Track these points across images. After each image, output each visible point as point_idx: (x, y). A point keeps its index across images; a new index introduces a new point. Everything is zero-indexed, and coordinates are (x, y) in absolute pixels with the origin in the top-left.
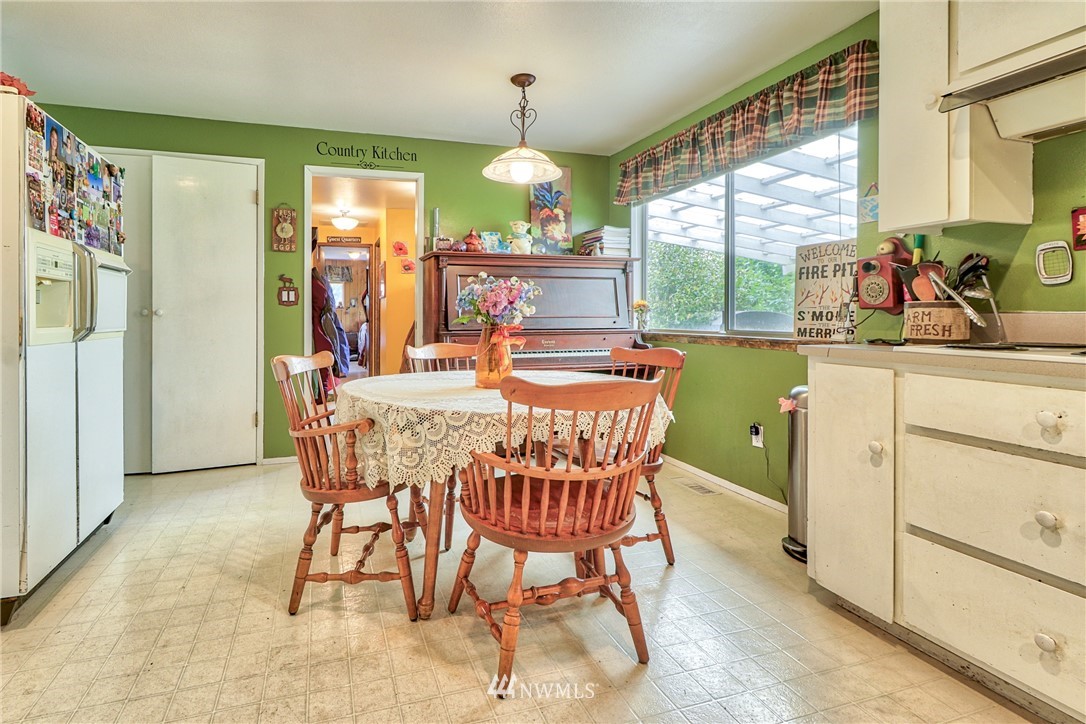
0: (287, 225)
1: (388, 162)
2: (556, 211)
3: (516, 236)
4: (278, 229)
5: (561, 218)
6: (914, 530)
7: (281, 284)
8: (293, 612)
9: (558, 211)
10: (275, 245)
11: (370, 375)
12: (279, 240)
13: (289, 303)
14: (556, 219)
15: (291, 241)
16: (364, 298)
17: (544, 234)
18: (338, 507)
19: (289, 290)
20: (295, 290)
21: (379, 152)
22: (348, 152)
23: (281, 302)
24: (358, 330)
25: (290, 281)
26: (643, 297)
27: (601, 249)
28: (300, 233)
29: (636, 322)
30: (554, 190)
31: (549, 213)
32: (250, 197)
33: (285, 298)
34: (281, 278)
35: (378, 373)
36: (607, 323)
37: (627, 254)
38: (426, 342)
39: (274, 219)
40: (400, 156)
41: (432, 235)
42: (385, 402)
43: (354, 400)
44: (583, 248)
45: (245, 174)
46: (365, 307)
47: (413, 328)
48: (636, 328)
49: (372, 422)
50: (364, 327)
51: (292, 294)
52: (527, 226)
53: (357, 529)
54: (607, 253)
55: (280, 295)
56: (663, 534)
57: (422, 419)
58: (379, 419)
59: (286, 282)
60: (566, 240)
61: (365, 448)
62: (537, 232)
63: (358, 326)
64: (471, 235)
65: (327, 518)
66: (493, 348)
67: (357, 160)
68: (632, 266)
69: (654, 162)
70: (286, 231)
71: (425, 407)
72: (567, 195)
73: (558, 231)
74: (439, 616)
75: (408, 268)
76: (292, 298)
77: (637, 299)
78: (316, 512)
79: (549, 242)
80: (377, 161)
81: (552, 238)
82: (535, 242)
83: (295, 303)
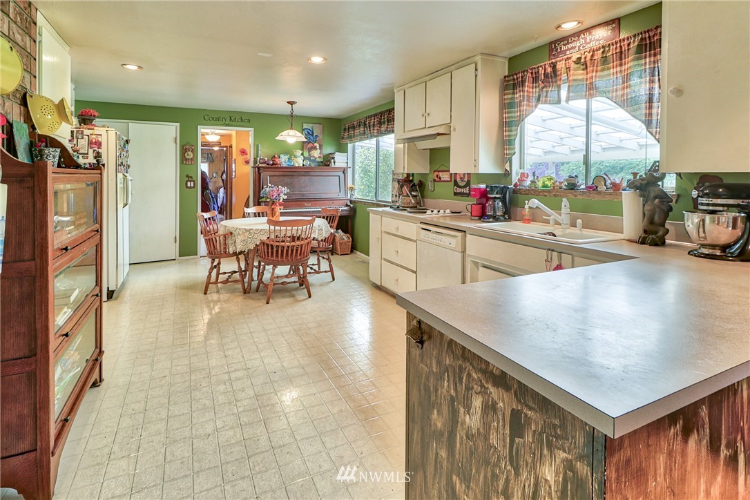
0: (190, 153)
1: (237, 123)
2: (315, 144)
3: (296, 157)
4: (186, 154)
5: (318, 147)
6: (385, 260)
7: (187, 179)
8: (205, 294)
9: (317, 145)
10: (184, 162)
11: (226, 219)
12: (186, 159)
13: (191, 187)
14: (315, 148)
15: (192, 159)
16: (222, 175)
17: (309, 155)
18: (219, 264)
19: (191, 181)
20: (194, 181)
21: (233, 119)
22: (218, 119)
23: (187, 187)
24: (218, 192)
25: (191, 177)
26: (353, 184)
27: (334, 162)
28: (195, 155)
29: (349, 195)
30: (315, 135)
31: (312, 145)
32: (173, 140)
33: (189, 185)
34: (187, 176)
35: (231, 218)
36: (335, 196)
37: (346, 164)
38: (254, 205)
39: (184, 150)
40: (242, 120)
41: (257, 157)
42: (235, 227)
43: (226, 226)
44: (326, 162)
45: (170, 130)
46: (223, 180)
47: (249, 197)
48: (349, 197)
49: (231, 233)
50: (222, 190)
51: (192, 183)
52: (301, 152)
53: (225, 273)
54: (337, 165)
55: (186, 184)
56: (332, 271)
57: (247, 231)
58: (234, 232)
59: (190, 178)
60: (319, 157)
61: (229, 241)
62: (306, 154)
63: (218, 189)
64: (274, 157)
65: (215, 267)
66: (273, 209)
67: (222, 123)
68: (347, 170)
69: (354, 128)
70: (190, 155)
71: (248, 228)
72: (320, 137)
73: (316, 153)
74: (253, 293)
75: (247, 162)
76: (192, 185)
77: (350, 184)
78: (213, 263)
79: (312, 158)
80: (231, 123)
81: (313, 157)
82: (305, 159)
83: (194, 187)
